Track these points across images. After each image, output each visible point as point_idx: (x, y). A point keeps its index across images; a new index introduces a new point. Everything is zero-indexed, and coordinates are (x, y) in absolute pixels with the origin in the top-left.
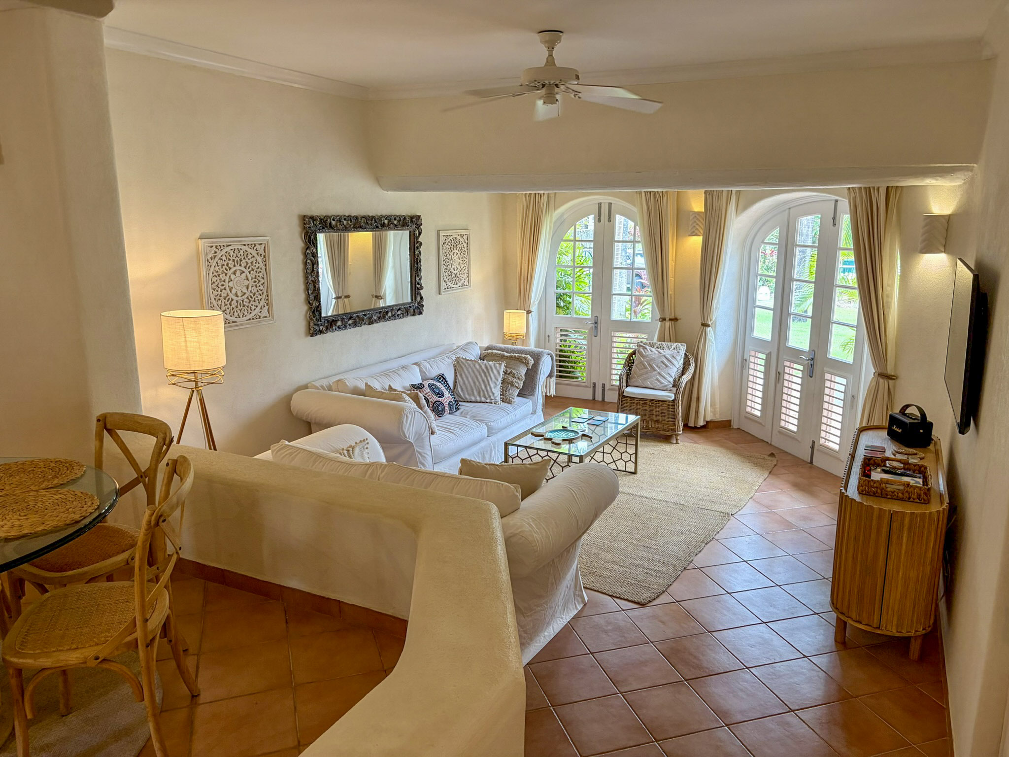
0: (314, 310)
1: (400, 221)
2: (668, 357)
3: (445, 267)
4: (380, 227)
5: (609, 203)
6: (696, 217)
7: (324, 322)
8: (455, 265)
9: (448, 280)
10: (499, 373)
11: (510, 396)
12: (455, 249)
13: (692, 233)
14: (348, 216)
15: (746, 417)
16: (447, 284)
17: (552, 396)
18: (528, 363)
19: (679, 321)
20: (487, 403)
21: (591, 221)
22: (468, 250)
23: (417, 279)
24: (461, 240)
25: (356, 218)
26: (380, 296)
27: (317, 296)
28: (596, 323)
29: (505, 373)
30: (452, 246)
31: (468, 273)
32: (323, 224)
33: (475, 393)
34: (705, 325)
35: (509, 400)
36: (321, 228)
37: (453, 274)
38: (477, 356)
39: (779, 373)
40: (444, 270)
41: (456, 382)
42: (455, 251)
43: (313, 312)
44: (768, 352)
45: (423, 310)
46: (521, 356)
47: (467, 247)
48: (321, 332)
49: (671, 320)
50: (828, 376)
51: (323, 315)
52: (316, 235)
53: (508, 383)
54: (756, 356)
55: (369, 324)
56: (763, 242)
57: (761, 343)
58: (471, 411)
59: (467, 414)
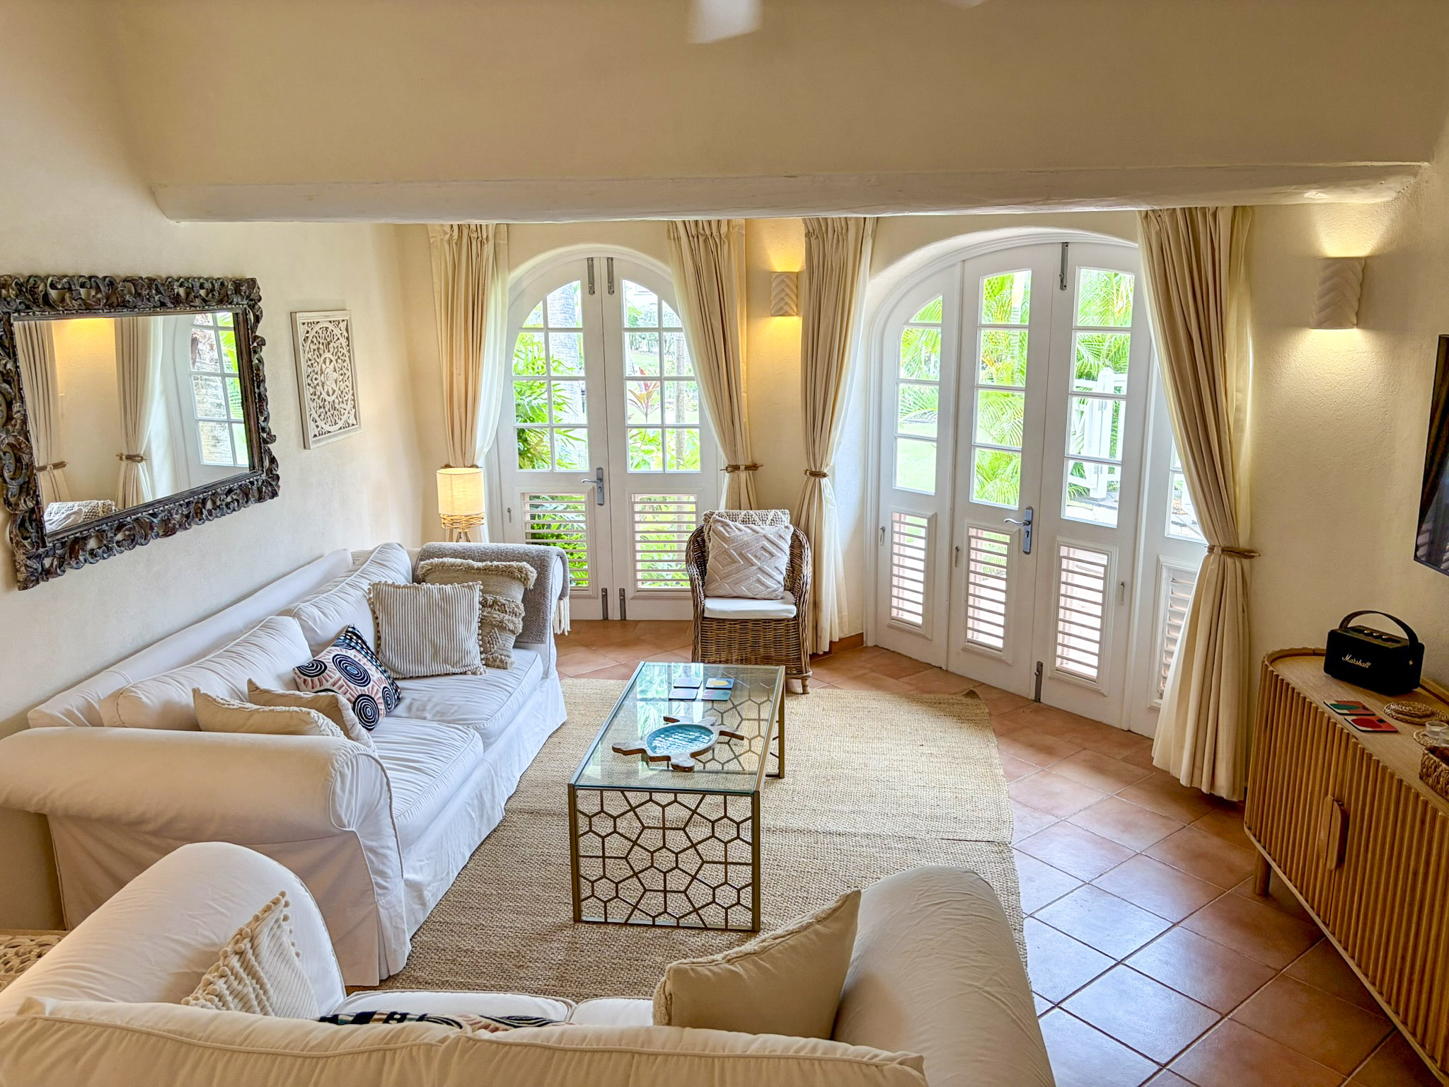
0: (23, 521)
1: (213, 290)
2: (772, 537)
3: (312, 390)
4: (169, 305)
5: (608, 259)
6: (783, 281)
7: (54, 546)
8: (330, 385)
9: (319, 416)
10: (471, 607)
11: (501, 652)
12: (326, 351)
13: (778, 311)
14: (90, 278)
15: (890, 627)
16: (317, 427)
17: (566, 634)
18: (527, 579)
19: (760, 469)
20: (454, 674)
21: (575, 289)
22: (349, 351)
23: (262, 419)
24: (335, 332)
25: (111, 283)
26: (138, 456)
27: (29, 482)
28: (600, 480)
29: (484, 604)
30: (321, 346)
31: (354, 400)
32: (26, 298)
33: (427, 656)
34: (818, 475)
35: (501, 661)
36: (22, 307)
37: (326, 403)
38: (408, 573)
39: (957, 548)
40: (309, 396)
41: (379, 638)
42: (328, 355)
43: (22, 525)
44: (930, 514)
45: (279, 487)
46: (510, 566)
47: (348, 345)
48: (47, 573)
49: (747, 468)
50: (1064, 551)
51: (49, 528)
52: (11, 325)
53: (493, 626)
54: (902, 520)
55: (166, 534)
56: (907, 323)
57: (914, 501)
58: (429, 700)
59: (424, 710)
